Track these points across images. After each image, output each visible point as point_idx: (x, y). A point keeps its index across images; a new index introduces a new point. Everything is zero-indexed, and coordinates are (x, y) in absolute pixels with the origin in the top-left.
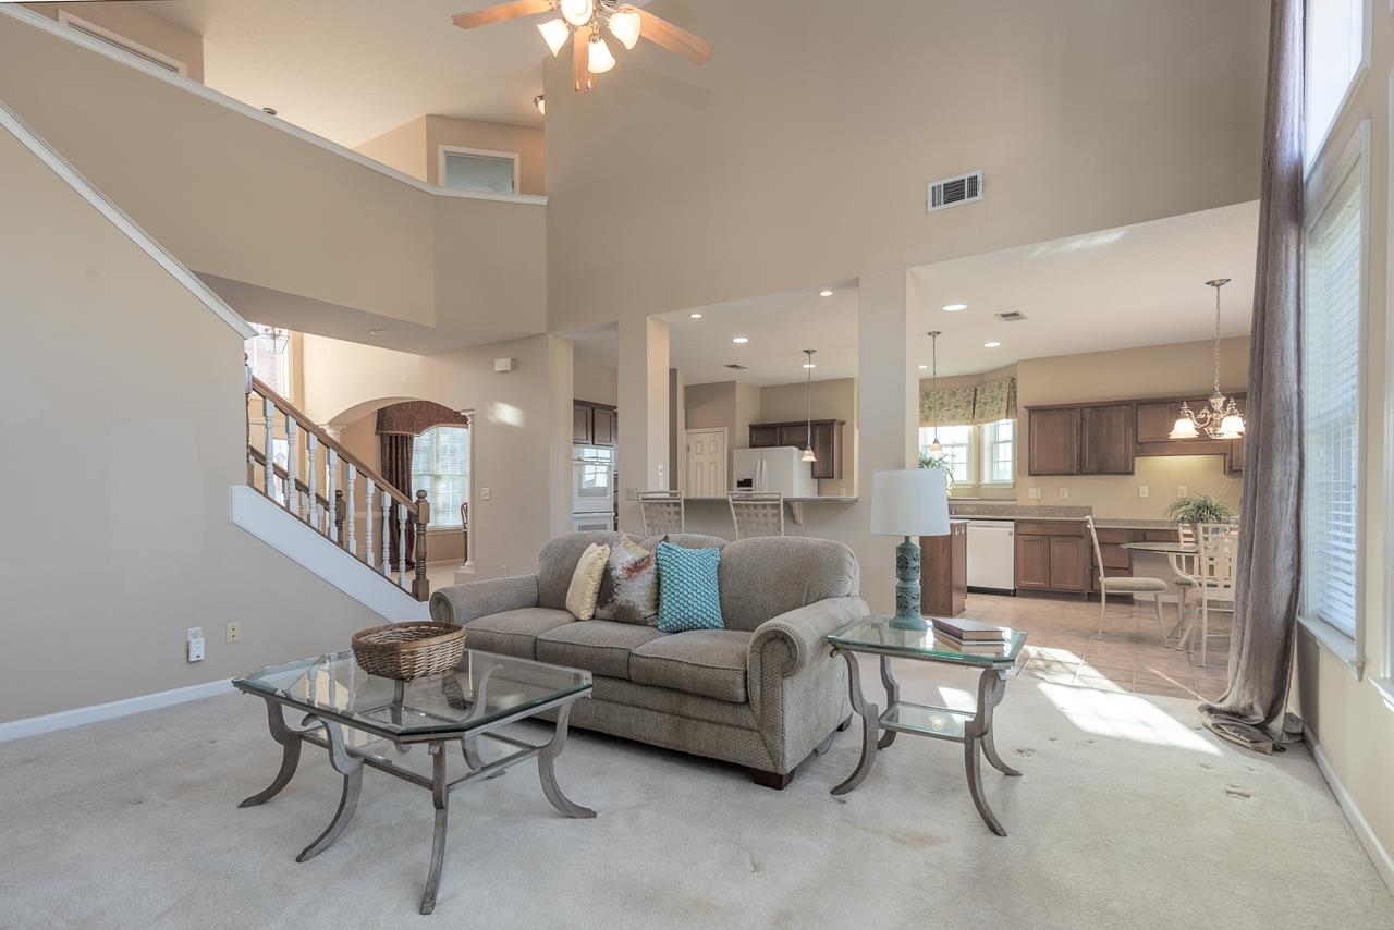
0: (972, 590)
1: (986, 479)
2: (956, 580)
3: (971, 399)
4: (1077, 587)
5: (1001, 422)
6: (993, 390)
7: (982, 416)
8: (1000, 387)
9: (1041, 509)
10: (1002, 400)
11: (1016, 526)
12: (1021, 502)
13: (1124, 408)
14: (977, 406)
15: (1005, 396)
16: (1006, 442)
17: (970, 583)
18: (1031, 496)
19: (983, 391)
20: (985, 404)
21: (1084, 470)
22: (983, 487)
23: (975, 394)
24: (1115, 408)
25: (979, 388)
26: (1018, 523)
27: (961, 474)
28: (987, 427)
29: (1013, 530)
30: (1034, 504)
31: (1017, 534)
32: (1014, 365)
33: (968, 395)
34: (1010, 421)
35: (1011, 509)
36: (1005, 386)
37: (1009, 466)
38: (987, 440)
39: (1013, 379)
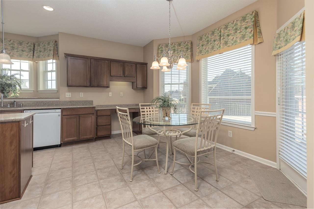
0: (36, 149)
1: (41, 88)
2: (25, 145)
3: (32, 48)
4: (91, 136)
5: (49, 61)
6: (45, 46)
7: (39, 57)
8: (49, 44)
9: (71, 102)
10: (50, 50)
11: (62, 112)
12: (62, 99)
13: (106, 61)
14: (35, 52)
15: (52, 48)
16: (52, 71)
17: (35, 146)
18: (66, 96)
19: (39, 45)
20: (40, 51)
21: (92, 86)
22: (39, 92)
23: (34, 46)
24: (103, 61)
25: (37, 44)
26: (63, 110)
27: (26, 85)
28: (41, 63)
29: (60, 114)
30: (68, 100)
31: (62, 116)
32: (57, 35)
33: (30, 46)
34: (54, 61)
35: (58, 103)
36: (52, 44)
37: (54, 83)
38: (41, 69)
39: (56, 41)
